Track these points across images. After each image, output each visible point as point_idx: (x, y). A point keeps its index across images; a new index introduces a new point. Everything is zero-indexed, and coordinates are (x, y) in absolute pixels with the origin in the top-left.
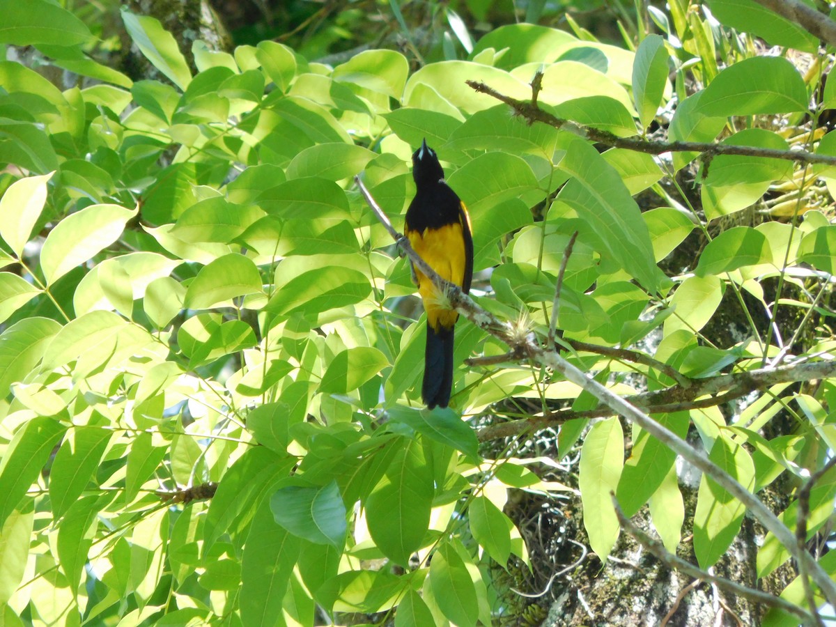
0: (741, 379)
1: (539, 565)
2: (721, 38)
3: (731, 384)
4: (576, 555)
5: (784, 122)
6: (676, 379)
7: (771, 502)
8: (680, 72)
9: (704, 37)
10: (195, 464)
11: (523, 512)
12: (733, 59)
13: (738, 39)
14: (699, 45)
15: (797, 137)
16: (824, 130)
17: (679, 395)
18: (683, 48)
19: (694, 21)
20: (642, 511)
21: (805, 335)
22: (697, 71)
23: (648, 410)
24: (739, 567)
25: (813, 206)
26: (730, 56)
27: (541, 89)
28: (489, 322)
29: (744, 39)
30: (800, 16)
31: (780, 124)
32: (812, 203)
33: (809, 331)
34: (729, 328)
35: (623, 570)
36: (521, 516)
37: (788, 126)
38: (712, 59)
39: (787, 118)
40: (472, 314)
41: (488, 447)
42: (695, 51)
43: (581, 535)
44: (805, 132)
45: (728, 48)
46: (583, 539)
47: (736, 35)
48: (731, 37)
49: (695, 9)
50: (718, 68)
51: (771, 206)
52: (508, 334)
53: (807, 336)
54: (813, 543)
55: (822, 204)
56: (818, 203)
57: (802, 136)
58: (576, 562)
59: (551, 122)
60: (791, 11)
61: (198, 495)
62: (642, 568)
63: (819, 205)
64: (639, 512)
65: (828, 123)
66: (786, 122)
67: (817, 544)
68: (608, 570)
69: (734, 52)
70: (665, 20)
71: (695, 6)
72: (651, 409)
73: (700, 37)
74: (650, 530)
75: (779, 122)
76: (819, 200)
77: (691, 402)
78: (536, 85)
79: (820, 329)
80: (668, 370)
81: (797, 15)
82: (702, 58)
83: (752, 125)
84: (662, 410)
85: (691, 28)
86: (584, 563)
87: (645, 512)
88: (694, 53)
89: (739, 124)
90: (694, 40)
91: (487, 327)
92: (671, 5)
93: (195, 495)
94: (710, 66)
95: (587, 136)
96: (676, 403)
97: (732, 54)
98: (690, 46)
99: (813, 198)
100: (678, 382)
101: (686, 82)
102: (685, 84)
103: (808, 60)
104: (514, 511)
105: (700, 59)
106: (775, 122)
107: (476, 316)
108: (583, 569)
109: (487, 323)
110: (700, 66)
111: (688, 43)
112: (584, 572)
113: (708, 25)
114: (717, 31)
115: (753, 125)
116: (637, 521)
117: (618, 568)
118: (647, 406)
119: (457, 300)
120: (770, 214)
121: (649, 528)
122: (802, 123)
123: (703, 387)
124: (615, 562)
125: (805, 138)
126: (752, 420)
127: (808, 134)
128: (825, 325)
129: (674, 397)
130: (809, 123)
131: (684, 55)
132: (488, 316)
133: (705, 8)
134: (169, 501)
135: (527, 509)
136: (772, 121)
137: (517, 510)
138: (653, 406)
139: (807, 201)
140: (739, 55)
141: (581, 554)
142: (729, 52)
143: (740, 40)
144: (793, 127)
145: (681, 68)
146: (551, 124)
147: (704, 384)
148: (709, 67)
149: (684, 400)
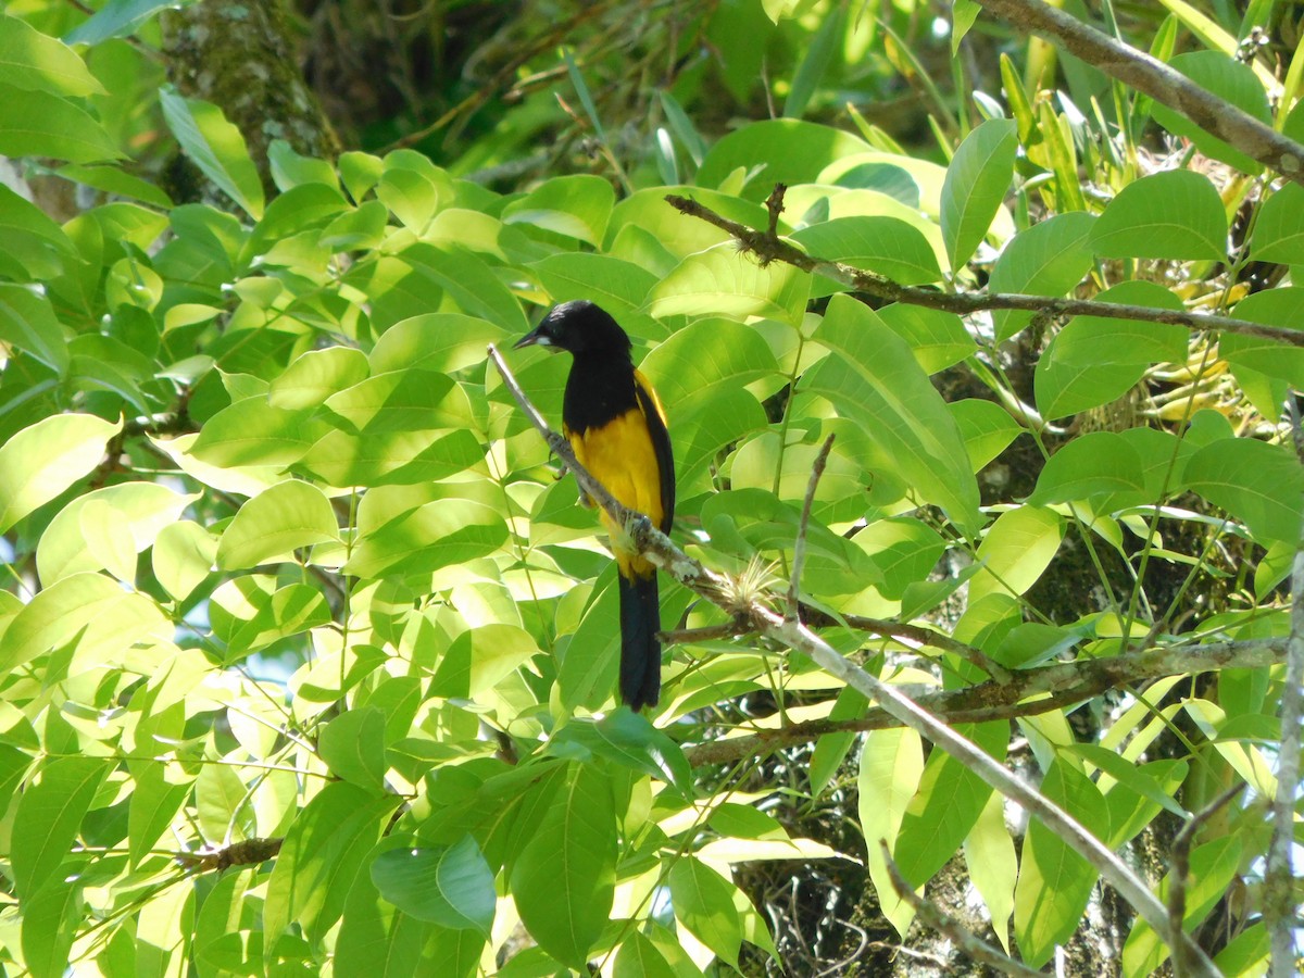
0: (1088, 670)
1: (792, 960)
2: (1087, 141)
3: (1074, 677)
4: (851, 946)
5: (1183, 275)
6: (987, 671)
7: (1157, 864)
8: (1022, 193)
9: (1059, 139)
10: (237, 810)
11: (769, 877)
12: (1105, 174)
13: (1111, 144)
14: (1051, 152)
15: (1204, 298)
16: (1246, 288)
17: (993, 696)
18: (1027, 157)
19: (1044, 115)
20: (954, 878)
21: (1212, 606)
22: (1048, 194)
23: (945, 719)
24: (1105, 966)
25: (1226, 404)
26: (1099, 171)
27: (783, 209)
28: (696, 574)
29: (1123, 145)
30: (1186, 101)
31: (1178, 277)
32: (1225, 401)
33: (1218, 600)
34: (1094, 594)
35: (923, 969)
36: (766, 883)
37: (1190, 279)
38: (1071, 175)
39: (1188, 268)
40: (669, 563)
41: (716, 776)
42: (1046, 162)
43: (859, 914)
44: (1214, 290)
45: (1096, 159)
46: (861, 920)
47: (1109, 138)
48: (1100, 142)
49: (1046, 97)
50: (1081, 188)
51: (1161, 404)
52: (724, 594)
53: (1216, 608)
54: (1222, 931)
55: (1242, 402)
56: (1234, 400)
57: (1211, 295)
58: (851, 955)
59: (798, 261)
60: (1173, 94)
61: (239, 857)
62: (953, 966)
63: (1236, 403)
64: (950, 879)
65: (1254, 277)
66: (1187, 274)
67: (1229, 933)
68: (900, 969)
69: (1106, 164)
70: (1000, 114)
71: (1047, 92)
72: (949, 717)
73: (1053, 139)
74: (967, 908)
75: (1176, 274)
76: (1237, 395)
77: (1011, 706)
78: (775, 204)
79: (1235, 597)
80: (976, 656)
81: (1181, 99)
82: (1056, 172)
83: (1132, 276)
84: (965, 719)
85: (1040, 125)
86: (861, 958)
87: (958, 879)
88: (1043, 166)
89: (1113, 276)
90: (1045, 145)
91: (692, 582)
92: (1008, 90)
93: (236, 858)
94: (1069, 185)
95: (853, 284)
96: (988, 709)
97: (1102, 167)
98: (1038, 154)
99: (1228, 393)
100: (991, 674)
101: (1031, 210)
102: (1030, 213)
103: (1222, 178)
104: (756, 875)
105: (1052, 175)
106: (1170, 273)
107: (675, 566)
108: (861, 967)
109: (692, 577)
110: (1053, 186)
111: (1034, 149)
112: (863, 971)
113: (1065, 121)
114: (1080, 131)
115: (1134, 278)
116: (947, 893)
117: (915, 966)
118: (943, 712)
119: (646, 540)
120: (1159, 416)
121: (964, 904)
122: (1210, 277)
123: (1029, 683)
124: (910, 956)
125: (1215, 299)
126: (1129, 737)
127: (1219, 293)
128: (1243, 591)
129: (984, 699)
130: (1223, 276)
131: (1029, 169)
132: (694, 565)
133: (1061, 95)
134: (195, 867)
135: (777, 873)
136: (1164, 271)
137: (760, 873)
138: (952, 713)
139: (1216, 397)
140: (1113, 169)
141: (859, 944)
142: (1098, 164)
143: (1115, 145)
144: (1197, 281)
145: (1023, 188)
146: (797, 265)
147: (1031, 678)
148: (1068, 187)
149: (999, 703)
